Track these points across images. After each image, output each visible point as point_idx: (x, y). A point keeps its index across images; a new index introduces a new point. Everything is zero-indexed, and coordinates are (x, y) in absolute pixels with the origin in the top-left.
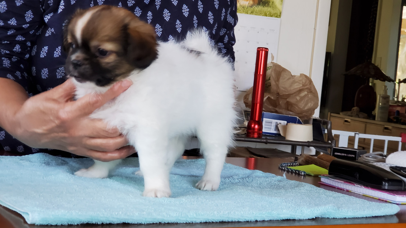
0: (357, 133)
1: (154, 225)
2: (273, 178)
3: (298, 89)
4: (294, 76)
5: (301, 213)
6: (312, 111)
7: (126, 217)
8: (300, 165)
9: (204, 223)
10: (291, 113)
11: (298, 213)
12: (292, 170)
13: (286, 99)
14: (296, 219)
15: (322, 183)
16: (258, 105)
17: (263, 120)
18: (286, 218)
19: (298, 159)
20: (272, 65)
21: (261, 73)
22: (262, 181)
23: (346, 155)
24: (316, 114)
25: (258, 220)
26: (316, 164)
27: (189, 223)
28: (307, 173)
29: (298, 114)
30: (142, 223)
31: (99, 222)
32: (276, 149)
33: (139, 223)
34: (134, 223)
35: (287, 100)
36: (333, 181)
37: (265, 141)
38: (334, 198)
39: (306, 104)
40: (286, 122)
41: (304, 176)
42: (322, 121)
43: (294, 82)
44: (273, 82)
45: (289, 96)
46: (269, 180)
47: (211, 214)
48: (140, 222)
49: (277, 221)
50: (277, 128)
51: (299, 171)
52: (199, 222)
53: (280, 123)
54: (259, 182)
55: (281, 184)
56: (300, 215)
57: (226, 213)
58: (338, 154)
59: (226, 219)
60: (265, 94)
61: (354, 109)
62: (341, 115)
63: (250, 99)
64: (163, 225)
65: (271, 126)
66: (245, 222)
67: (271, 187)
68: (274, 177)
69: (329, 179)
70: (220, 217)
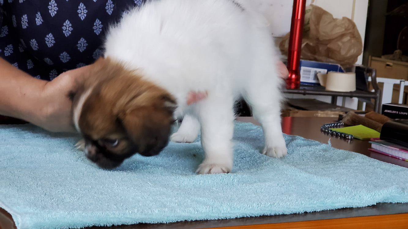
0: (403, 80)
1: (179, 224)
2: (317, 147)
3: (340, 34)
4: (336, 20)
5: (360, 199)
6: (355, 58)
7: (143, 216)
8: (346, 125)
9: (240, 218)
10: (332, 60)
11: (356, 200)
12: (337, 133)
13: (327, 44)
14: (354, 207)
15: (372, 149)
16: (295, 53)
17: (300, 69)
18: (342, 207)
19: (343, 118)
20: (311, 8)
21: (299, 18)
22: (305, 151)
23: (397, 112)
24: (359, 62)
25: (308, 211)
26: (364, 125)
27: (222, 219)
28: (355, 137)
29: (339, 61)
30: (163, 223)
31: (109, 223)
32: (314, 99)
33: (159, 223)
34: (153, 223)
35: (328, 46)
36: (386, 147)
37: (303, 92)
38: (393, 172)
39: (349, 50)
40: (326, 71)
41: (351, 140)
42: (366, 69)
43: (336, 26)
44: (312, 26)
45: (330, 41)
46: (312, 149)
47: (249, 206)
48: (160, 221)
49: (332, 211)
50: (316, 77)
51: (345, 134)
52: (234, 218)
53: (320, 72)
54: (301, 152)
55: (328, 155)
56: (359, 202)
57: (268, 205)
58: (389, 111)
59: (267, 213)
60: (303, 40)
61: (396, 53)
62: (383, 58)
63: (287, 46)
64: (189, 223)
65: (310, 75)
66: (291, 214)
67: (315, 159)
68: (317, 145)
69: (381, 145)
70: (261, 210)
